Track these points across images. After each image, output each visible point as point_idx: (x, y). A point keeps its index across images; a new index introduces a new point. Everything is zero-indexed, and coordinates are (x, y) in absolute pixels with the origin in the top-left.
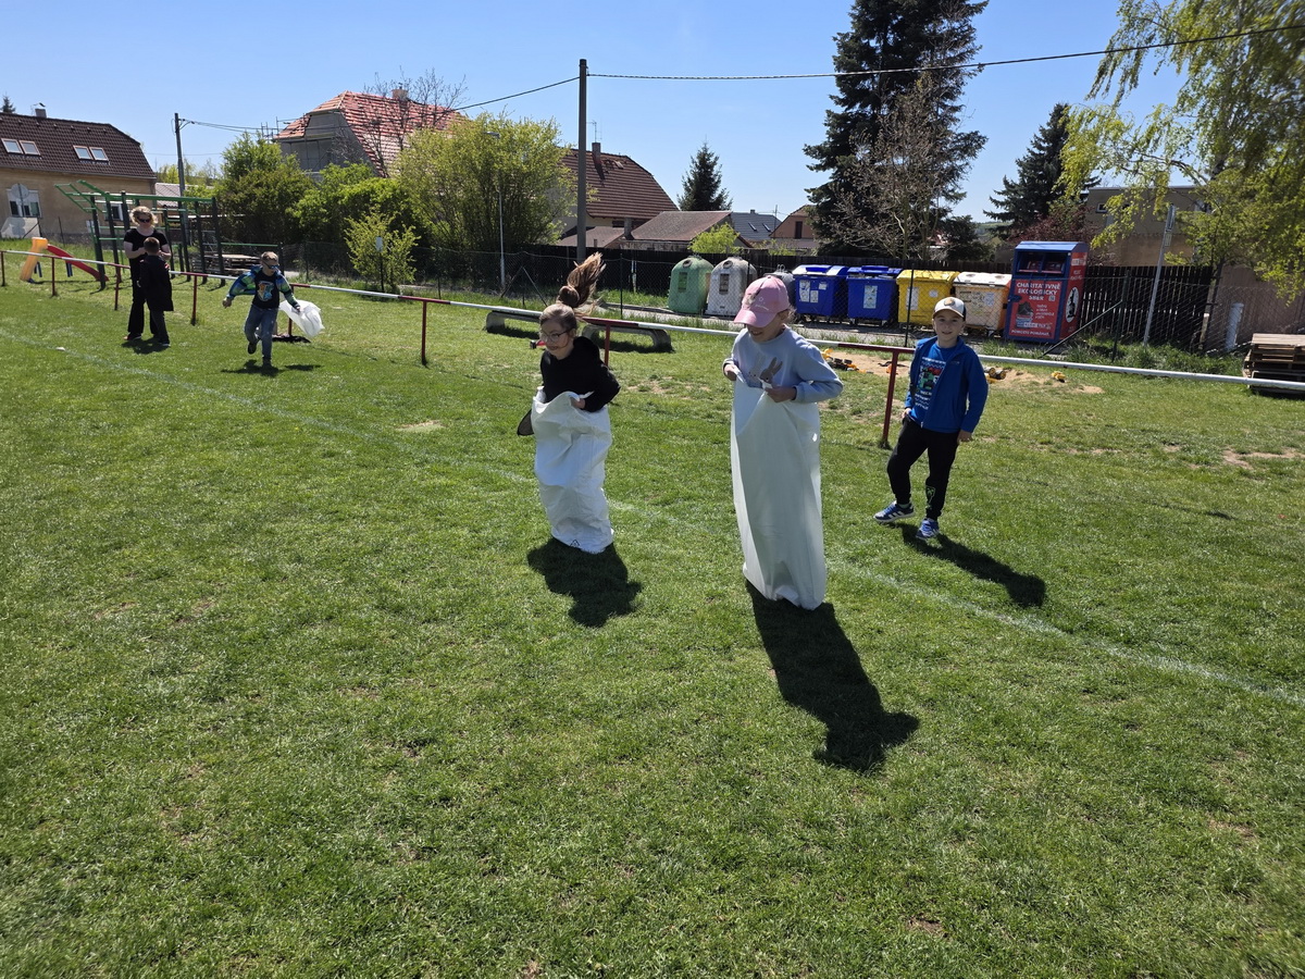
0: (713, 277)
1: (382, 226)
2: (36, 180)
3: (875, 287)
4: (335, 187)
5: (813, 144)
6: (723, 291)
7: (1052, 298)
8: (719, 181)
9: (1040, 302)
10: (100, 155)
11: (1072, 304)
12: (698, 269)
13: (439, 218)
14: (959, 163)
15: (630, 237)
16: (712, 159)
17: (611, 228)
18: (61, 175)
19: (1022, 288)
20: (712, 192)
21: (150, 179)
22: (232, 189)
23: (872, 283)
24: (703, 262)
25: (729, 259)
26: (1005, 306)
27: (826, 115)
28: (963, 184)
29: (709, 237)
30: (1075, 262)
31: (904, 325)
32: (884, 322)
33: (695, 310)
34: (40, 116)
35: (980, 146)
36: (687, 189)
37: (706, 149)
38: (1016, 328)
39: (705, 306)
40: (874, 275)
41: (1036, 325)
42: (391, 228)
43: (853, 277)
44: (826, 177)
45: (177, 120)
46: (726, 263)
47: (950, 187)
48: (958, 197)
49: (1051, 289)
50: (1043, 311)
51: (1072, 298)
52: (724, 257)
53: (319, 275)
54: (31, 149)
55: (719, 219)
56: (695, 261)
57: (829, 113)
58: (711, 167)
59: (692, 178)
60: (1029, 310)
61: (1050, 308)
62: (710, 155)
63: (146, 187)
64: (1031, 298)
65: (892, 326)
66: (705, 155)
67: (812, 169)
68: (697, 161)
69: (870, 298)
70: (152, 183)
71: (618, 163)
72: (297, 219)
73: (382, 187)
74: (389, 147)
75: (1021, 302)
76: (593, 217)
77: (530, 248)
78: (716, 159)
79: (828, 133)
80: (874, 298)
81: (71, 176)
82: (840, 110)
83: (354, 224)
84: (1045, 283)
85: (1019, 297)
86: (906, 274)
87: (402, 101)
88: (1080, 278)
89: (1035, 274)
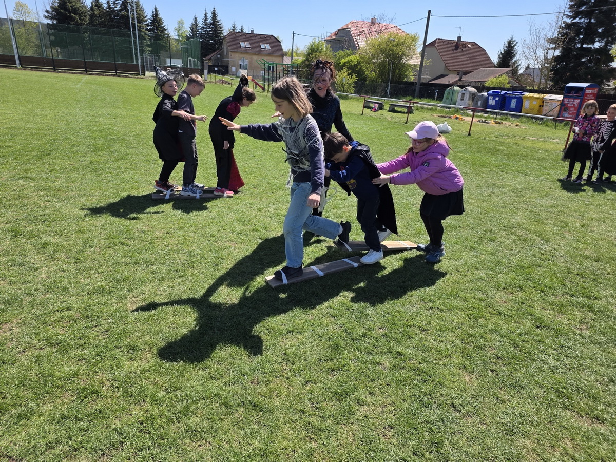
0: (460, 94)
1: (346, 74)
2: (248, 56)
3: (516, 100)
4: (339, 59)
6: (462, 99)
7: (576, 105)
9: (572, 107)
10: (268, 46)
15: (460, 79)
16: (515, 43)
17: (456, 75)
18: (256, 54)
20: (512, 59)
21: (282, 55)
22: (307, 59)
23: (515, 98)
24: (458, 88)
25: (467, 87)
29: (494, 80)
30: (587, 91)
34: (252, 33)
36: (499, 58)
37: (512, 38)
38: (562, 116)
40: (516, 95)
41: (569, 116)
42: (348, 75)
43: (509, 95)
46: (466, 89)
49: (576, 102)
50: (572, 110)
54: (248, 45)
56: (455, 88)
58: (513, 47)
59: (503, 52)
60: (568, 110)
61: (575, 108)
62: (514, 41)
63: (280, 59)
64: (569, 105)
66: (511, 41)
68: (507, 44)
70: (283, 57)
71: (469, 46)
73: (355, 58)
74: (362, 42)
75: (565, 107)
76: (450, 70)
77: (401, 83)
80: (515, 104)
81: (258, 55)
84: (574, 99)
85: (565, 105)
86: (527, 94)
89: (572, 96)
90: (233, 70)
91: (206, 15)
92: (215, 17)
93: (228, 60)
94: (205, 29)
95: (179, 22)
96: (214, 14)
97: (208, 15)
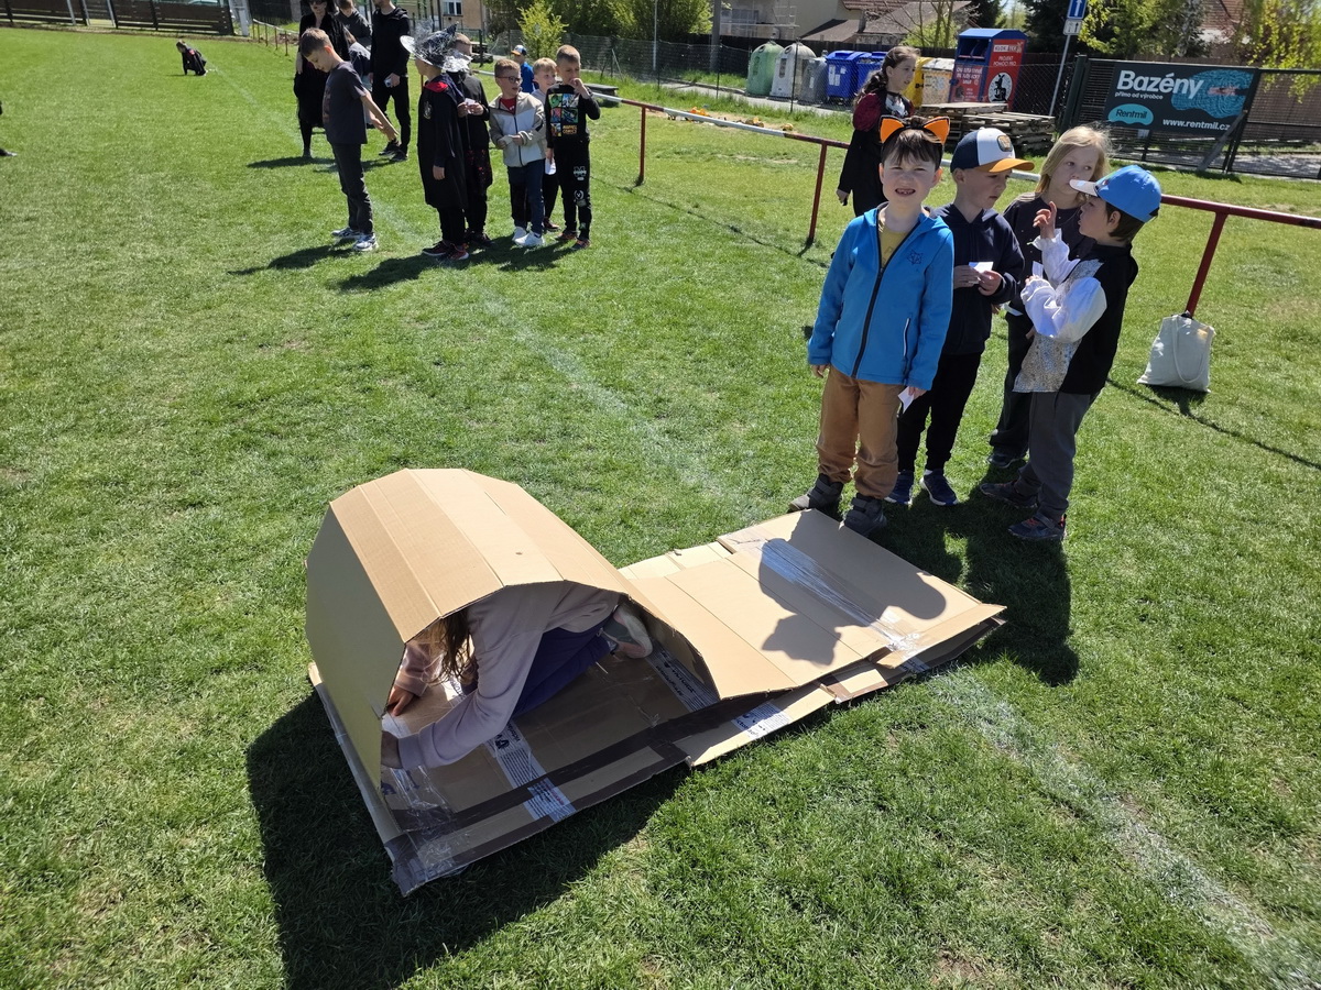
1: (541, 17)
6: (782, 74)
7: (976, 83)
9: (968, 86)
12: (770, 53)
19: (959, 72)
25: (793, 45)
26: (950, 89)
30: (998, 48)
33: (762, 91)
39: (770, 88)
46: (788, 49)
49: (976, 74)
50: (970, 94)
60: (962, 93)
61: (975, 91)
64: (964, 81)
75: (959, 84)
84: (974, 68)
85: (958, 81)
88: (1012, 64)
89: (968, 59)
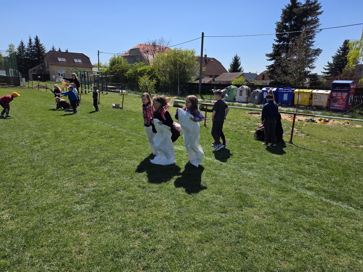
0: (238, 91)
1: (148, 79)
2: (65, 68)
3: (287, 94)
4: (136, 68)
5: (269, 53)
6: (241, 95)
7: (344, 98)
8: (240, 64)
9: (340, 99)
10: (80, 61)
11: (351, 99)
12: (233, 89)
13: (162, 76)
14: (314, 58)
15: (214, 80)
16: (238, 58)
17: (209, 78)
18: (71, 66)
19: (334, 94)
20: (238, 67)
21: (91, 67)
22: (111, 69)
23: (286, 93)
24: (235, 87)
25: (243, 86)
26: (328, 100)
27: (272, 45)
28: (315, 64)
29: (237, 80)
30: (352, 87)
31: (296, 105)
32: (290, 104)
33: (232, 100)
34: (67, 52)
35: (320, 52)
36: (231, 67)
37: (236, 55)
38: (332, 106)
39: (235, 99)
40: (287, 90)
41: (339, 106)
42: (150, 79)
43: (280, 91)
44: (272, 62)
45: (98, 52)
46: (242, 87)
47: (311, 65)
48: (313, 68)
49: (344, 95)
50: (341, 101)
51: (351, 98)
52: (241, 85)
53: (131, 91)
54: (64, 60)
55: (240, 75)
56: (232, 87)
57: (273, 44)
58: (238, 60)
59: (232, 64)
60: (337, 101)
61: (344, 100)
62: (238, 57)
63: (90, 69)
64: (337, 97)
65: (292, 105)
66: (236, 57)
67: (268, 60)
68: (234, 59)
69: (285, 98)
70: (92, 68)
71: (212, 60)
72: (126, 77)
73: (148, 68)
74: (150, 58)
75: (334, 99)
76: (204, 75)
77: (186, 84)
78: (240, 58)
79: (273, 50)
80: (287, 97)
81: (73, 66)
82: (277, 43)
83: (140, 78)
84: (342, 93)
85: (333, 97)
86: (297, 90)
87: (154, 45)
88: (354, 91)
89: (338, 90)
90: (53, 78)
91: (30, 40)
92: (38, 42)
93: (49, 71)
94: (30, 50)
95: (10, 46)
96: (37, 40)
97: (32, 40)
